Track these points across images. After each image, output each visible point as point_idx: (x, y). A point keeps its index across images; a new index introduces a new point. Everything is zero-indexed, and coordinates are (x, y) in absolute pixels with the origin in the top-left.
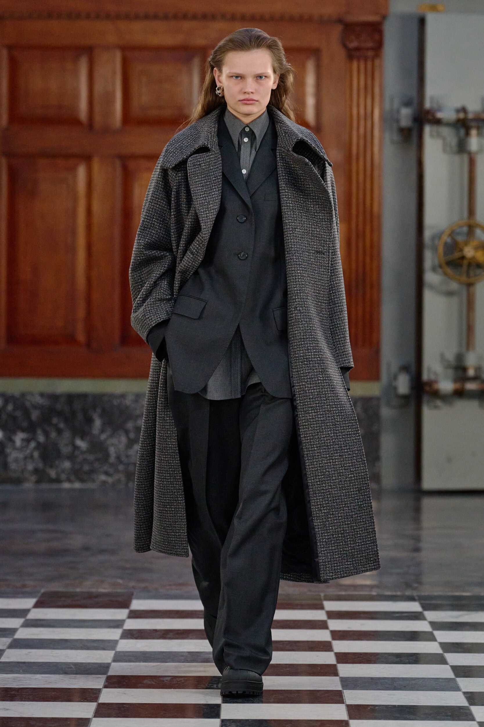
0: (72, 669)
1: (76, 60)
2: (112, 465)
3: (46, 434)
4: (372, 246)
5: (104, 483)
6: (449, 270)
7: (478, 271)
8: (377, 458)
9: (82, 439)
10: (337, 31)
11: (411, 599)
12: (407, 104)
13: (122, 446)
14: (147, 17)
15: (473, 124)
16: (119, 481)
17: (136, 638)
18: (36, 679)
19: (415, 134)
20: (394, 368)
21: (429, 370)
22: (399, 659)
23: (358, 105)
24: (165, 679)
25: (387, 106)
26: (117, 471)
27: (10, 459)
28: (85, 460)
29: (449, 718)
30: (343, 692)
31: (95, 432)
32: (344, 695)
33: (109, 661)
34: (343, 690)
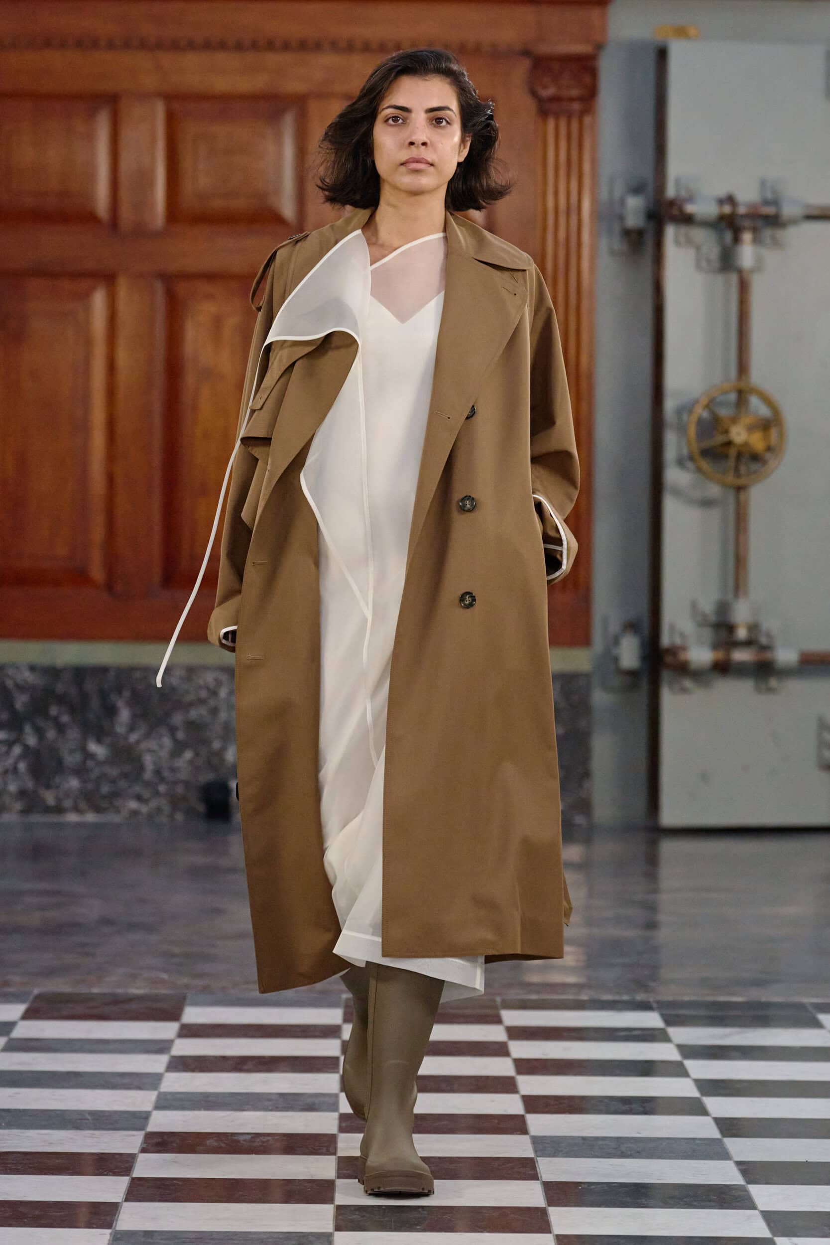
0: (87, 1121)
1: (91, 115)
2: (147, 784)
3: (39, 732)
5: (135, 813)
6: (705, 465)
7: (754, 466)
8: (587, 774)
9: (99, 741)
10: (521, 70)
11: (645, 1006)
12: (637, 189)
13: (164, 754)
14: (208, 46)
15: (747, 223)
16: (159, 810)
17: (193, 1070)
18: (27, 1137)
19: (649, 239)
20: (614, 627)
21: (672, 628)
22: (627, 1106)
23: (556, 191)
24: (241, 1138)
25: (604, 194)
26: (157, 794)
28: (103, 776)
29: (712, 1203)
30: (537, 1161)
31: (120, 729)
32: (538, 1166)
33: (148, 1107)
34: (537, 1159)
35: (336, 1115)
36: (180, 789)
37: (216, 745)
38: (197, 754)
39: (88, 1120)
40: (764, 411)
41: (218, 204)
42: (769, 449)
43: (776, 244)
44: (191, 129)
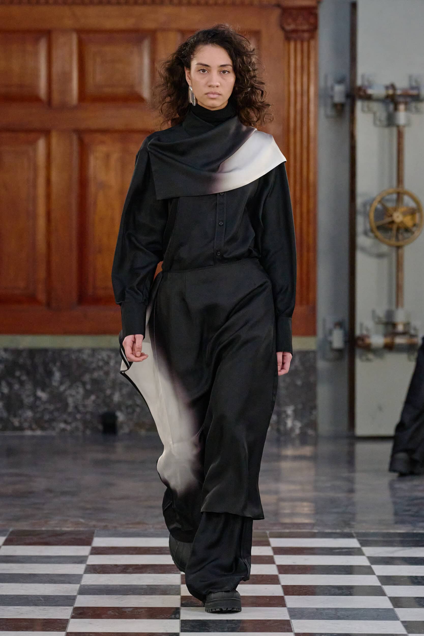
1: (36, 41)
2: (70, 414)
3: (10, 385)
4: (308, 212)
5: (63, 430)
6: (379, 234)
7: (406, 235)
8: (314, 407)
9: (43, 390)
10: (276, 14)
11: (349, 536)
12: (340, 81)
13: (79, 397)
14: (100, 2)
15: (401, 99)
16: (77, 429)
18: (9, 610)
19: (347, 109)
20: (329, 325)
21: (361, 325)
23: (295, 84)
24: (127, 610)
25: (322, 83)
26: (75, 419)
28: (45, 410)
30: (291, 622)
31: (55, 384)
32: (292, 624)
33: (75, 593)
34: (291, 620)
35: (179, 597)
36: (88, 417)
37: (108, 392)
38: (98, 397)
39: (41, 600)
40: (412, 204)
41: (108, 90)
42: (415, 225)
43: (418, 111)
44: (92, 49)
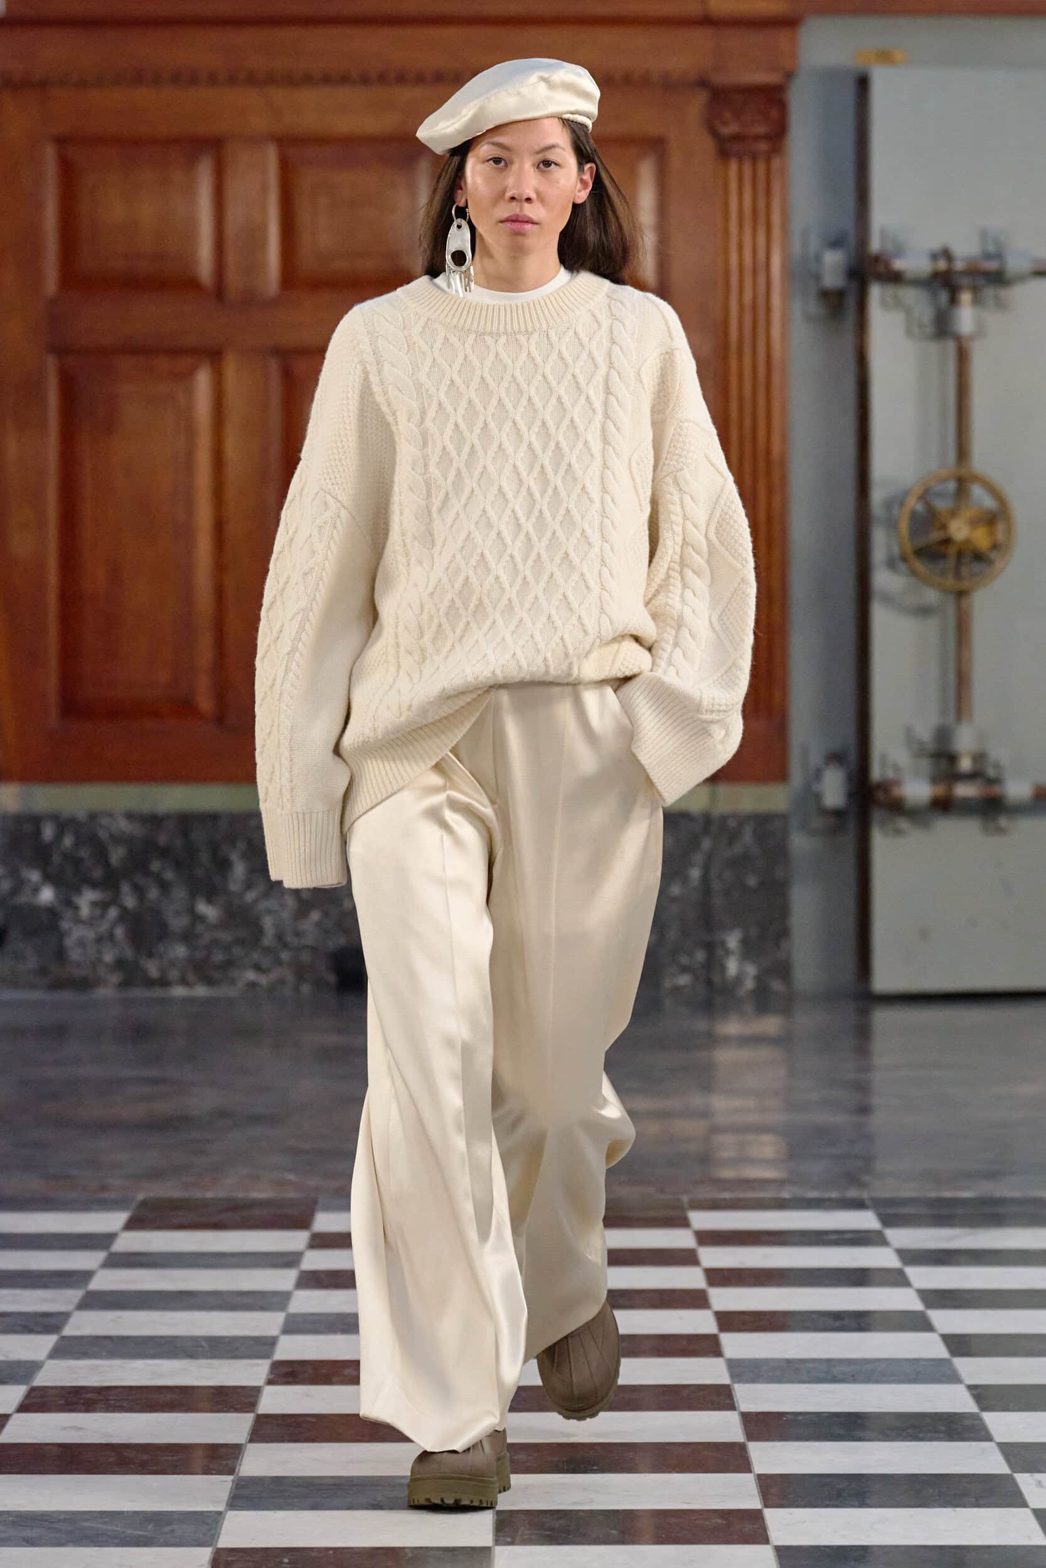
1: (191, 162)
2: (267, 950)
3: (139, 891)
4: (769, 521)
5: (253, 985)
6: (920, 566)
7: (976, 567)
8: (784, 933)
9: (210, 901)
10: (696, 105)
11: (858, 1205)
12: (836, 243)
13: (286, 915)
14: (327, 80)
15: (964, 281)
16: (282, 981)
18: (134, 1368)
19: (851, 302)
20: (816, 758)
21: (884, 759)
23: (740, 247)
25: (796, 249)
26: (279, 962)
27: (69, 942)
28: (215, 942)
29: (942, 1435)
30: (734, 1389)
31: (235, 887)
32: (736, 1394)
33: (274, 1331)
34: (732, 1384)
36: (306, 957)
38: (326, 914)
40: (989, 502)
41: (341, 265)
42: (995, 546)
43: (1000, 305)
44: (308, 179)
